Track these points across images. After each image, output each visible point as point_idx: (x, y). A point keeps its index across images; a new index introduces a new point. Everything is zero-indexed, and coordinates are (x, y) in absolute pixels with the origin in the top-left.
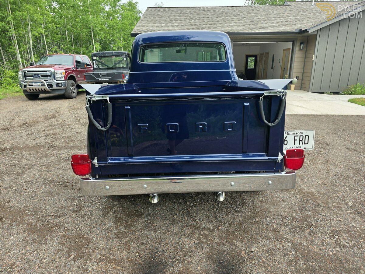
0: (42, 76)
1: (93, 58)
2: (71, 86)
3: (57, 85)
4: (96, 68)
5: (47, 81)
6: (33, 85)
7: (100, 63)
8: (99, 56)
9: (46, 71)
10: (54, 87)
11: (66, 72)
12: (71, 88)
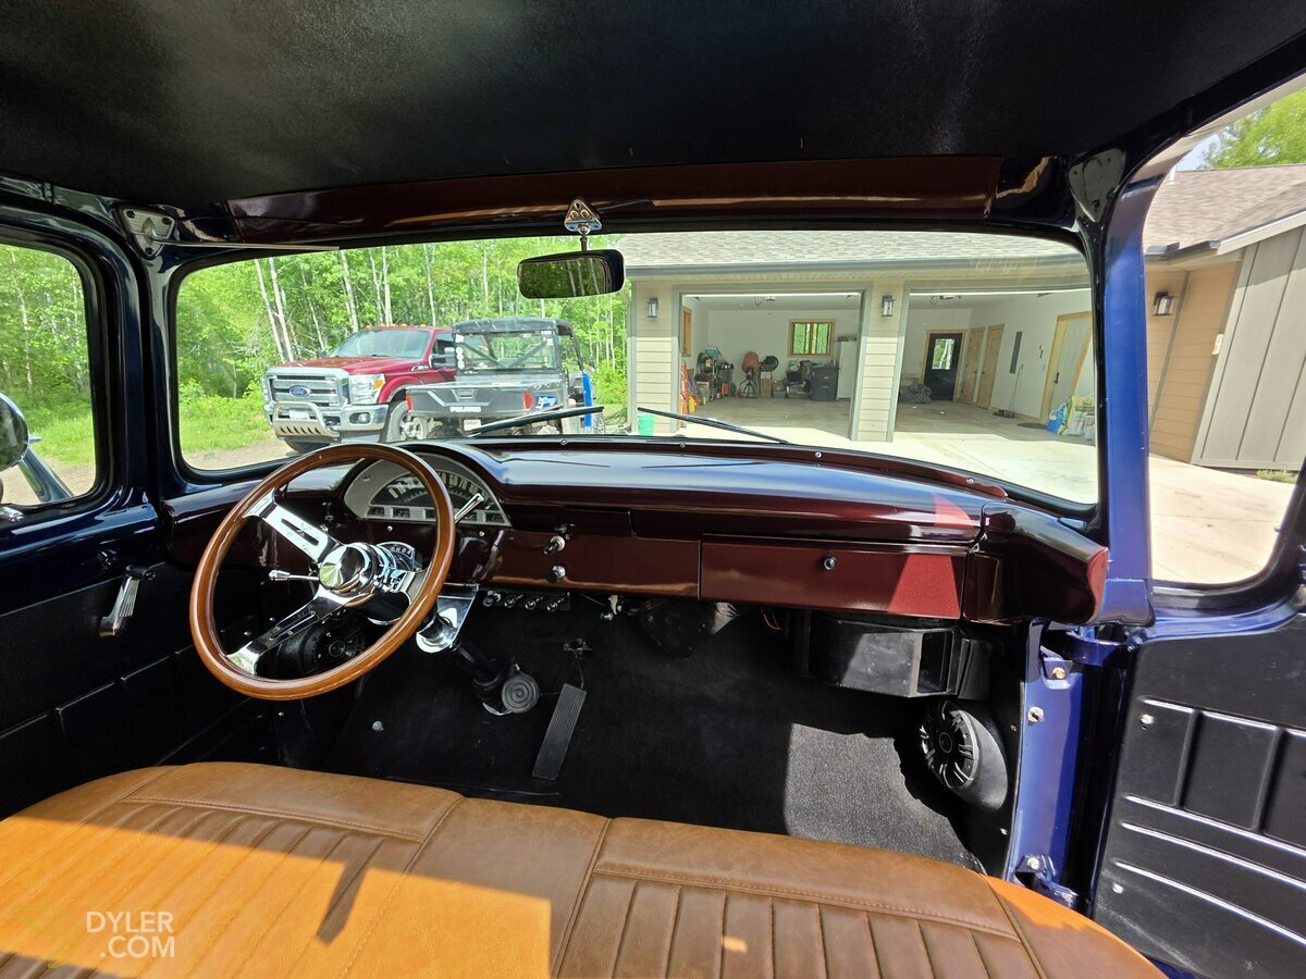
0: (314, 391)
1: (455, 339)
3: (355, 418)
4: (462, 371)
5: (327, 405)
6: (288, 417)
7: (476, 356)
8: (474, 334)
9: (323, 378)
10: (346, 425)
11: (388, 379)
12: (406, 426)
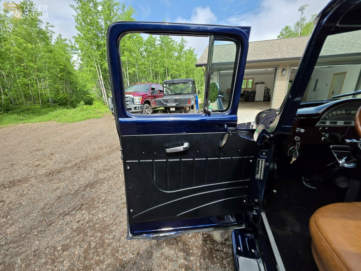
1: (163, 86)
2: (146, 108)
3: (135, 108)
4: (166, 94)
5: (128, 105)
7: (169, 90)
8: (169, 84)
10: (133, 110)
12: (147, 110)
